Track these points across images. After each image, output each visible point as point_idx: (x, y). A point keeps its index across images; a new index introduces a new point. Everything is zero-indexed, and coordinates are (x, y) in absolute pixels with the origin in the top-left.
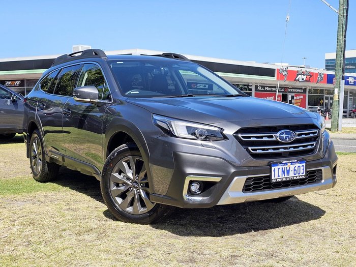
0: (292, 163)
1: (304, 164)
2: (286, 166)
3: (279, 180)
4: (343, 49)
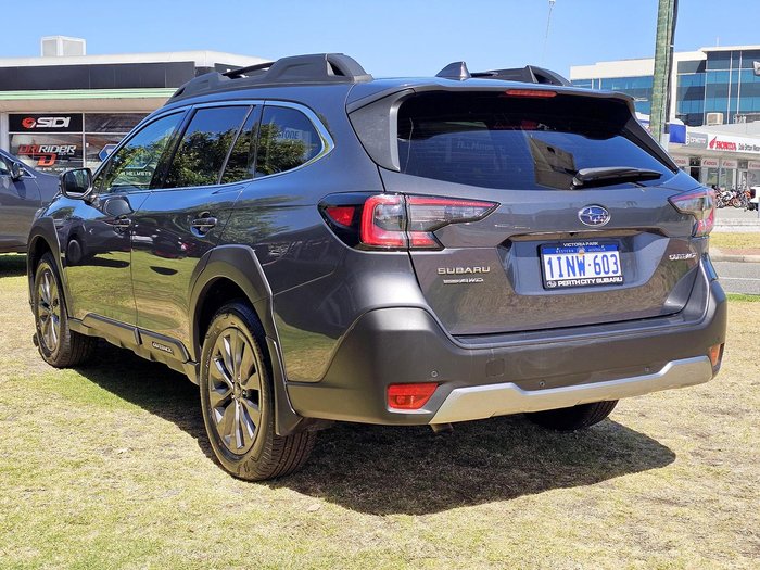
4: (668, 68)
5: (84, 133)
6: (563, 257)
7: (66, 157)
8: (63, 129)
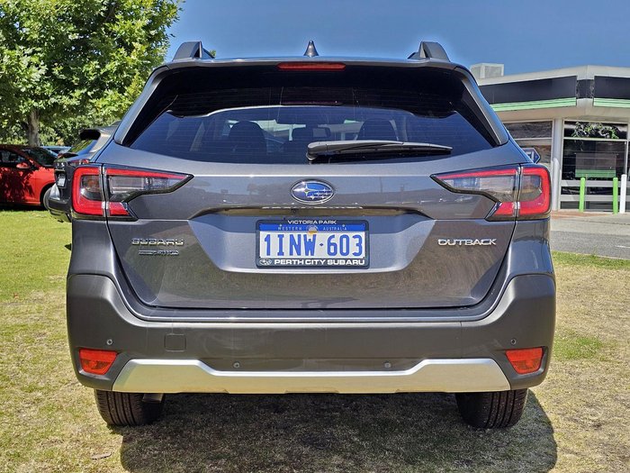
6: (287, 235)
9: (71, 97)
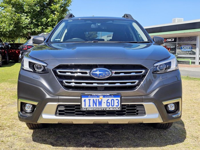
0: (104, 96)
1: (119, 99)
2: (97, 99)
3: (90, 109)
5: (177, 42)
7: (173, 49)
8: (172, 42)
9: (38, 29)
